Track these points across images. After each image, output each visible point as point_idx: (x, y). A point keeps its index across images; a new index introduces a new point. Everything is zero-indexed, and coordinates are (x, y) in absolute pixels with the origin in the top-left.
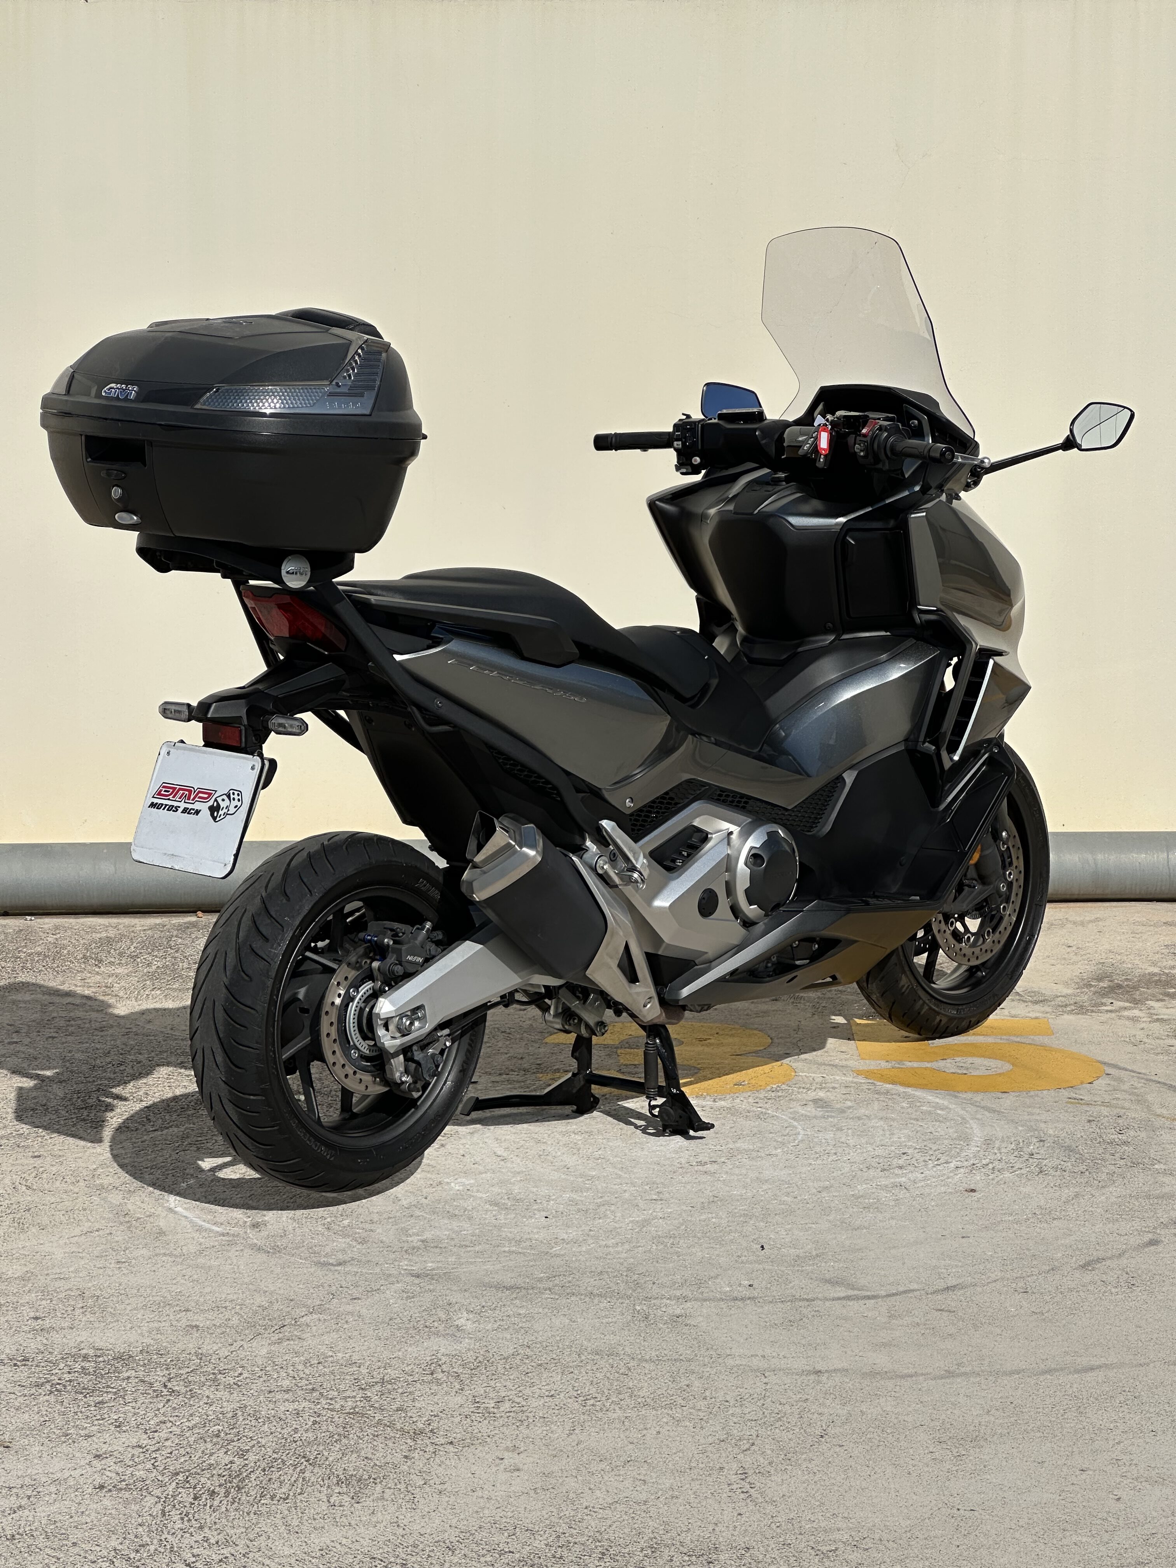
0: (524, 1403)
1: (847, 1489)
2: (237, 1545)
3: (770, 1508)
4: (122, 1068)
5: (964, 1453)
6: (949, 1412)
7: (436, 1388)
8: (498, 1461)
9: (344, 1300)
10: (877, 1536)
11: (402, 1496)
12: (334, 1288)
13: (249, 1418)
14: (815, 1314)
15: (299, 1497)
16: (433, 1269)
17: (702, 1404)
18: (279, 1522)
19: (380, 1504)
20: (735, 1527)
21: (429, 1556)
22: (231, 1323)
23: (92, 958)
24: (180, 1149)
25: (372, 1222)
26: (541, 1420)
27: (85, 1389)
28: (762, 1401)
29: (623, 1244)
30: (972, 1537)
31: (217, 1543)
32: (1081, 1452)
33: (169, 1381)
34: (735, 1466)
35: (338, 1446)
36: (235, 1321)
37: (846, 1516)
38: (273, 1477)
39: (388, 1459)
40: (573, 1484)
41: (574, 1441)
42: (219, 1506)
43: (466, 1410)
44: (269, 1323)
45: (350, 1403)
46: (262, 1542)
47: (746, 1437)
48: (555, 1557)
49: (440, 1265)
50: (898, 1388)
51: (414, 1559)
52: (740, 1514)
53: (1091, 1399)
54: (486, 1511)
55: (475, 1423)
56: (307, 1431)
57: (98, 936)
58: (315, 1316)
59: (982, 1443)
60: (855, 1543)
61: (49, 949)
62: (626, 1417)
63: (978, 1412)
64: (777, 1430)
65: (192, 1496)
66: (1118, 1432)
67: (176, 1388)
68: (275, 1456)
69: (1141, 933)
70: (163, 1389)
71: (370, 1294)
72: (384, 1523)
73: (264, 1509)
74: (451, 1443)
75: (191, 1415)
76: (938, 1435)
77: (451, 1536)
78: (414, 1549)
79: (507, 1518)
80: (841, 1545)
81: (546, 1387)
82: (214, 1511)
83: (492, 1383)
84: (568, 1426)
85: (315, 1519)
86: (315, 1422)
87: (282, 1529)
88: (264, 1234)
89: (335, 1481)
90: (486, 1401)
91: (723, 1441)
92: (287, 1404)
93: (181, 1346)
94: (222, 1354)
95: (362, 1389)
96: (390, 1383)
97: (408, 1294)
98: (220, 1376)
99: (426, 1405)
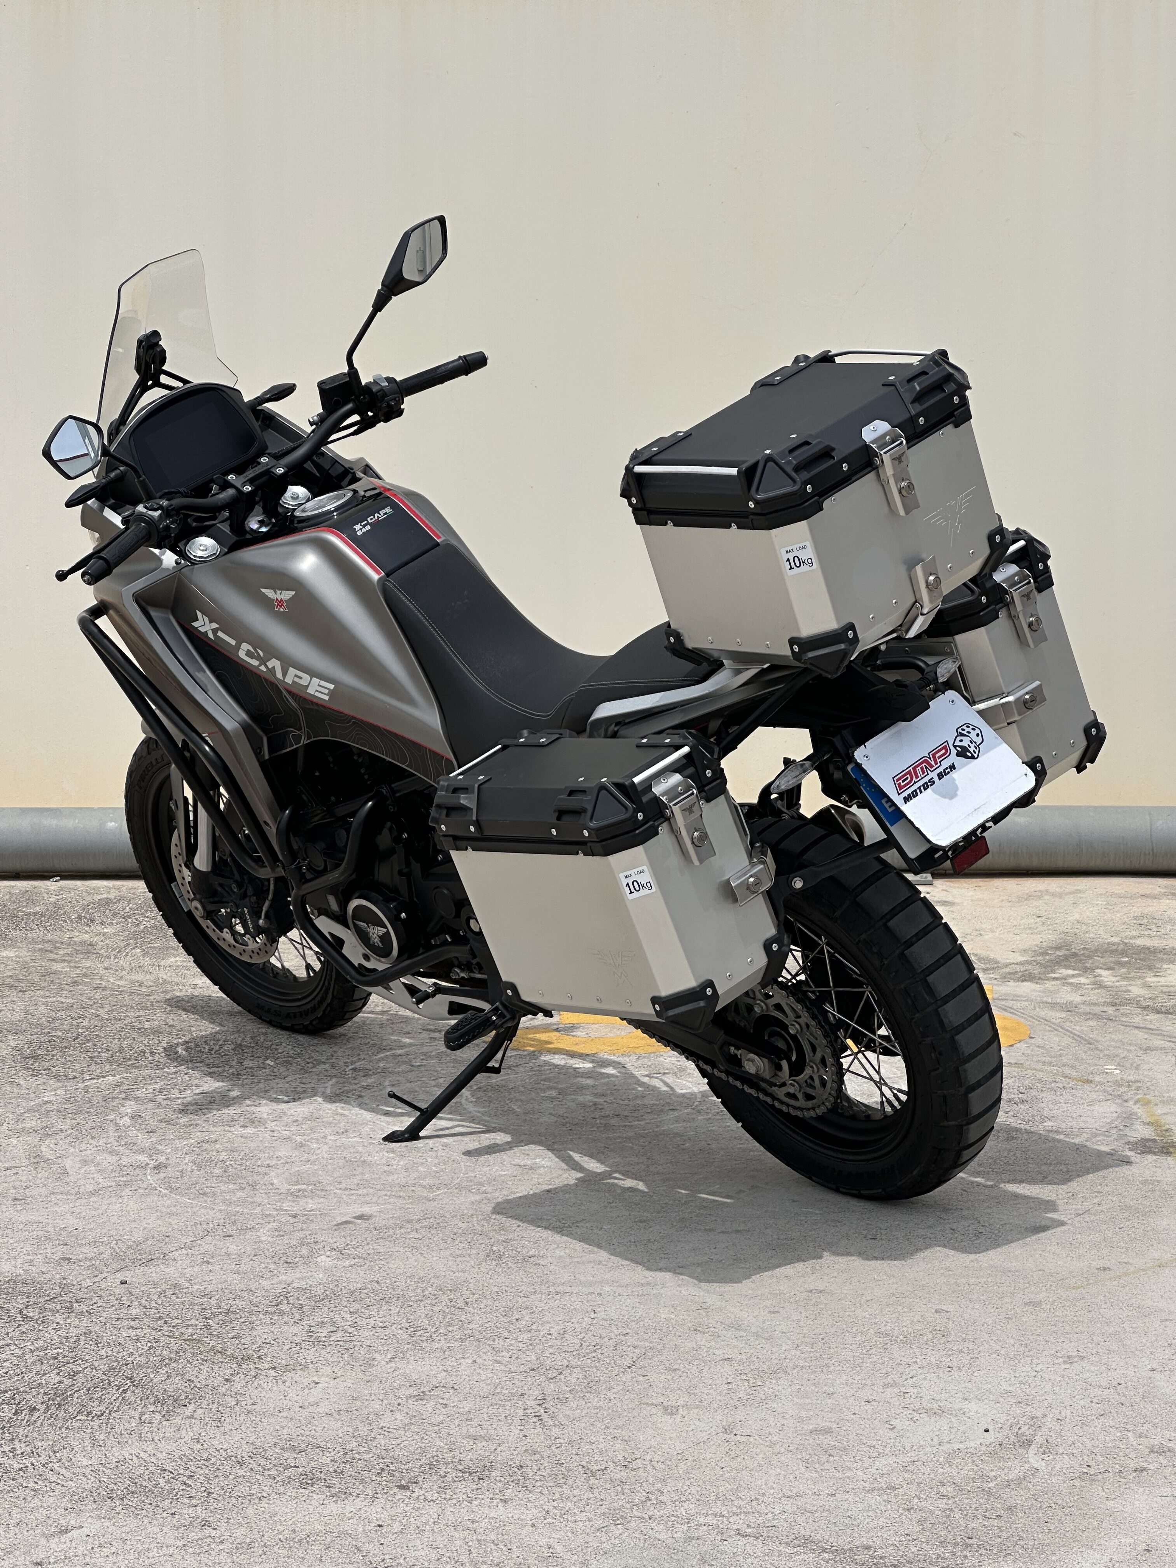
0: (356, 1333)
1: (636, 1414)
2: (39, 1456)
3: (555, 1431)
4: (80, 1020)
5: (760, 1384)
6: (759, 1347)
7: (276, 1318)
8: (313, 1385)
9: (217, 1237)
10: (648, 1457)
11: (211, 1415)
12: (211, 1226)
13: (91, 1343)
14: (663, 1256)
15: (113, 1414)
16: (313, 1210)
17: (526, 1336)
18: (87, 1436)
19: (188, 1422)
20: (517, 1447)
21: (218, 1469)
22: (103, 1255)
23: (85, 918)
24: (111, 1096)
25: (269, 1166)
26: (367, 1349)
28: (583, 1335)
29: (501, 1189)
30: (739, 1459)
31: (22, 1453)
32: (873, 1385)
33: (26, 1308)
34: (537, 1393)
35: (166, 1369)
36: (106, 1255)
37: (626, 1438)
38: (96, 1396)
39: (209, 1382)
40: (377, 1407)
41: (391, 1367)
42: (35, 1421)
43: (298, 1339)
44: (139, 1257)
45: (190, 1331)
46: (65, 1454)
47: (556, 1367)
48: (336, 1472)
49: (320, 1206)
50: (719, 1324)
51: (201, 1472)
52: (525, 1436)
53: (901, 1337)
54: (285, 1431)
55: (303, 1351)
56: (140, 1355)
57: (99, 897)
58: (184, 1252)
59: (781, 1375)
60: (626, 1463)
61: (47, 910)
62: (449, 1347)
63: (787, 1347)
64: (589, 1361)
65: (14, 1410)
66: (916, 1367)
67: (31, 1315)
68: (104, 1377)
69: (1115, 904)
70: (18, 1315)
71: (243, 1232)
72: (185, 1440)
73: (77, 1424)
74: (274, 1368)
75: (37, 1339)
76: (741, 1368)
77: (244, 1452)
78: (205, 1463)
79: (303, 1436)
80: (611, 1464)
81: (381, 1320)
82: (29, 1426)
83: (331, 1314)
84: (389, 1356)
85: (121, 1434)
86: (150, 1348)
87: (87, 1442)
88: (162, 1175)
89: (152, 1400)
90: (320, 1330)
91: (533, 1369)
92: (130, 1331)
93: (48, 1276)
94: (85, 1285)
95: (206, 1318)
96: (234, 1313)
97: (280, 1232)
98: (76, 1305)
99: (261, 1333)
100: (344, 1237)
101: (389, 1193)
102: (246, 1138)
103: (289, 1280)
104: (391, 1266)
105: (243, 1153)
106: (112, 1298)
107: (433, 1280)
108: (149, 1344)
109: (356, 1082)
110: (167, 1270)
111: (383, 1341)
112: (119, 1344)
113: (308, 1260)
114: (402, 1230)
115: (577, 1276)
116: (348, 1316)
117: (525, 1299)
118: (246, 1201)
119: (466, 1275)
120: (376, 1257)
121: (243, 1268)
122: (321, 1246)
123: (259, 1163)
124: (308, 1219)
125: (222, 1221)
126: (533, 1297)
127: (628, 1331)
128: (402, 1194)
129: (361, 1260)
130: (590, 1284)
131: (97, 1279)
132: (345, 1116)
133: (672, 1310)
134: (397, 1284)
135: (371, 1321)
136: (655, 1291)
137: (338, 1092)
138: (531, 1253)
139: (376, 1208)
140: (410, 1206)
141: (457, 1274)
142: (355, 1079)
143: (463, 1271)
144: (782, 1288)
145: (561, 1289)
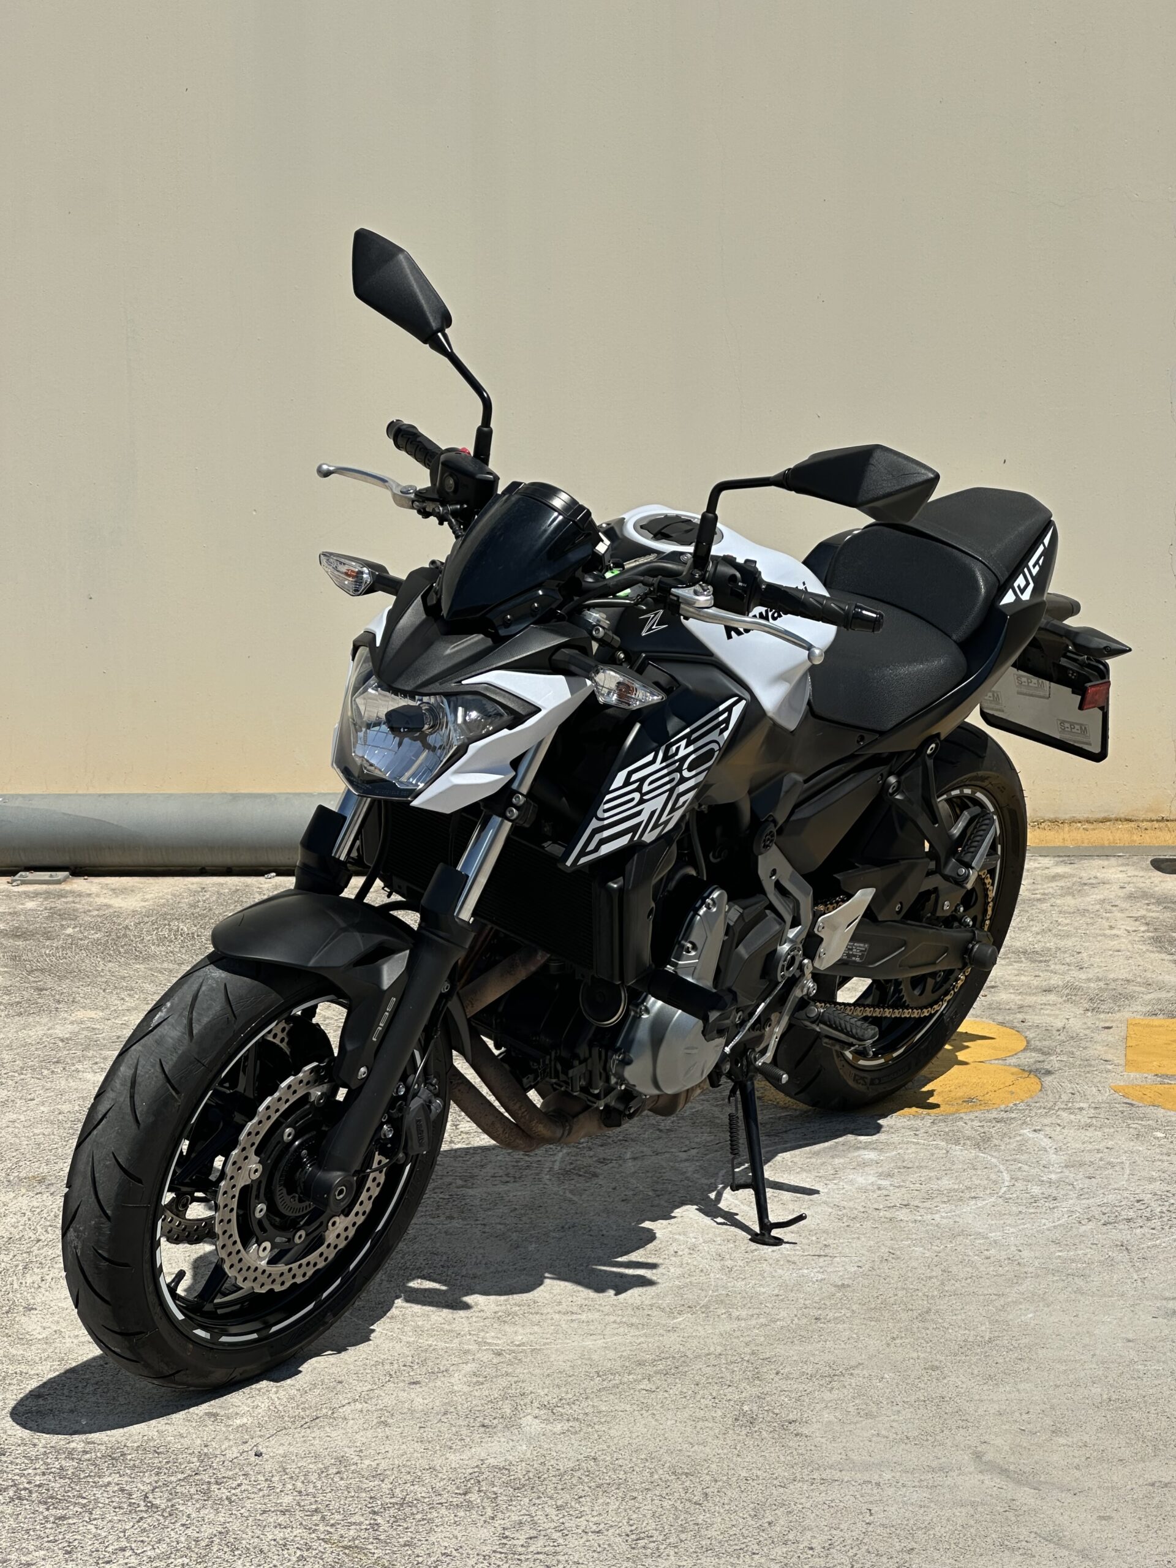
0: (561, 1541)
7: (463, 1514)
9: (402, 1384)
12: (396, 1366)
13: (226, 1549)
16: (523, 1344)
17: (779, 1551)
27: (52, 1497)
28: (854, 1551)
29: (759, 1316)
33: (153, 1491)
43: (487, 1549)
44: (302, 1413)
45: (352, 1533)
50: (1033, 1535)
58: (359, 1406)
67: (157, 1502)
70: (142, 1503)
71: (434, 1377)
81: (595, 1520)
83: (533, 1509)
90: (517, 1535)
92: (276, 1531)
93: (186, 1442)
94: (230, 1455)
95: (375, 1513)
96: (411, 1505)
97: (479, 1379)
98: (214, 1487)
99: (442, 1538)
100: (559, 1386)
101: (618, 1320)
102: (451, 1234)
103: (483, 1455)
104: (613, 1432)
105: (445, 1258)
106: (261, 1478)
107: (666, 1457)
108: (299, 1553)
109: (592, 1153)
110: (334, 1434)
111: (596, 1555)
112: (261, 1551)
113: (511, 1423)
114: (631, 1377)
115: (849, 1454)
116: (552, 1512)
117: (782, 1490)
118: (442, 1329)
119: (707, 1449)
120: (596, 1420)
121: (429, 1434)
122: (528, 1401)
123: (464, 1272)
124: (515, 1358)
125: (410, 1358)
126: (792, 1486)
127: (915, 1546)
128: (634, 1320)
129: (577, 1424)
130: (867, 1467)
131: (246, 1447)
132: (573, 1203)
133: (972, 1512)
134: (620, 1462)
135: (582, 1522)
136: (949, 1481)
137: (568, 1168)
138: (791, 1417)
139: (600, 1342)
140: (642, 1339)
141: (696, 1446)
142: (590, 1149)
143: (704, 1443)
144: (1115, 1478)
145: (827, 1474)
